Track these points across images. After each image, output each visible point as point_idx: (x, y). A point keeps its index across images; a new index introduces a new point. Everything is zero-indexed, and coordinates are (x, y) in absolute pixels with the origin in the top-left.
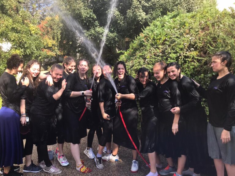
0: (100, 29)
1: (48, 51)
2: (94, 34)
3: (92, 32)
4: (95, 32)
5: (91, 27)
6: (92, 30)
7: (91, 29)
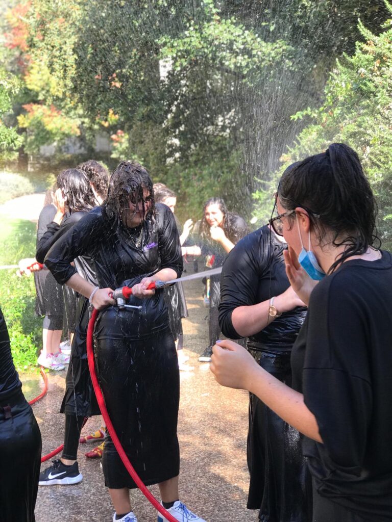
0: (221, 28)
1: (49, 113)
2: (198, 50)
3: (193, 39)
4: (205, 39)
5: (189, 20)
6: (193, 34)
7: (187, 29)
